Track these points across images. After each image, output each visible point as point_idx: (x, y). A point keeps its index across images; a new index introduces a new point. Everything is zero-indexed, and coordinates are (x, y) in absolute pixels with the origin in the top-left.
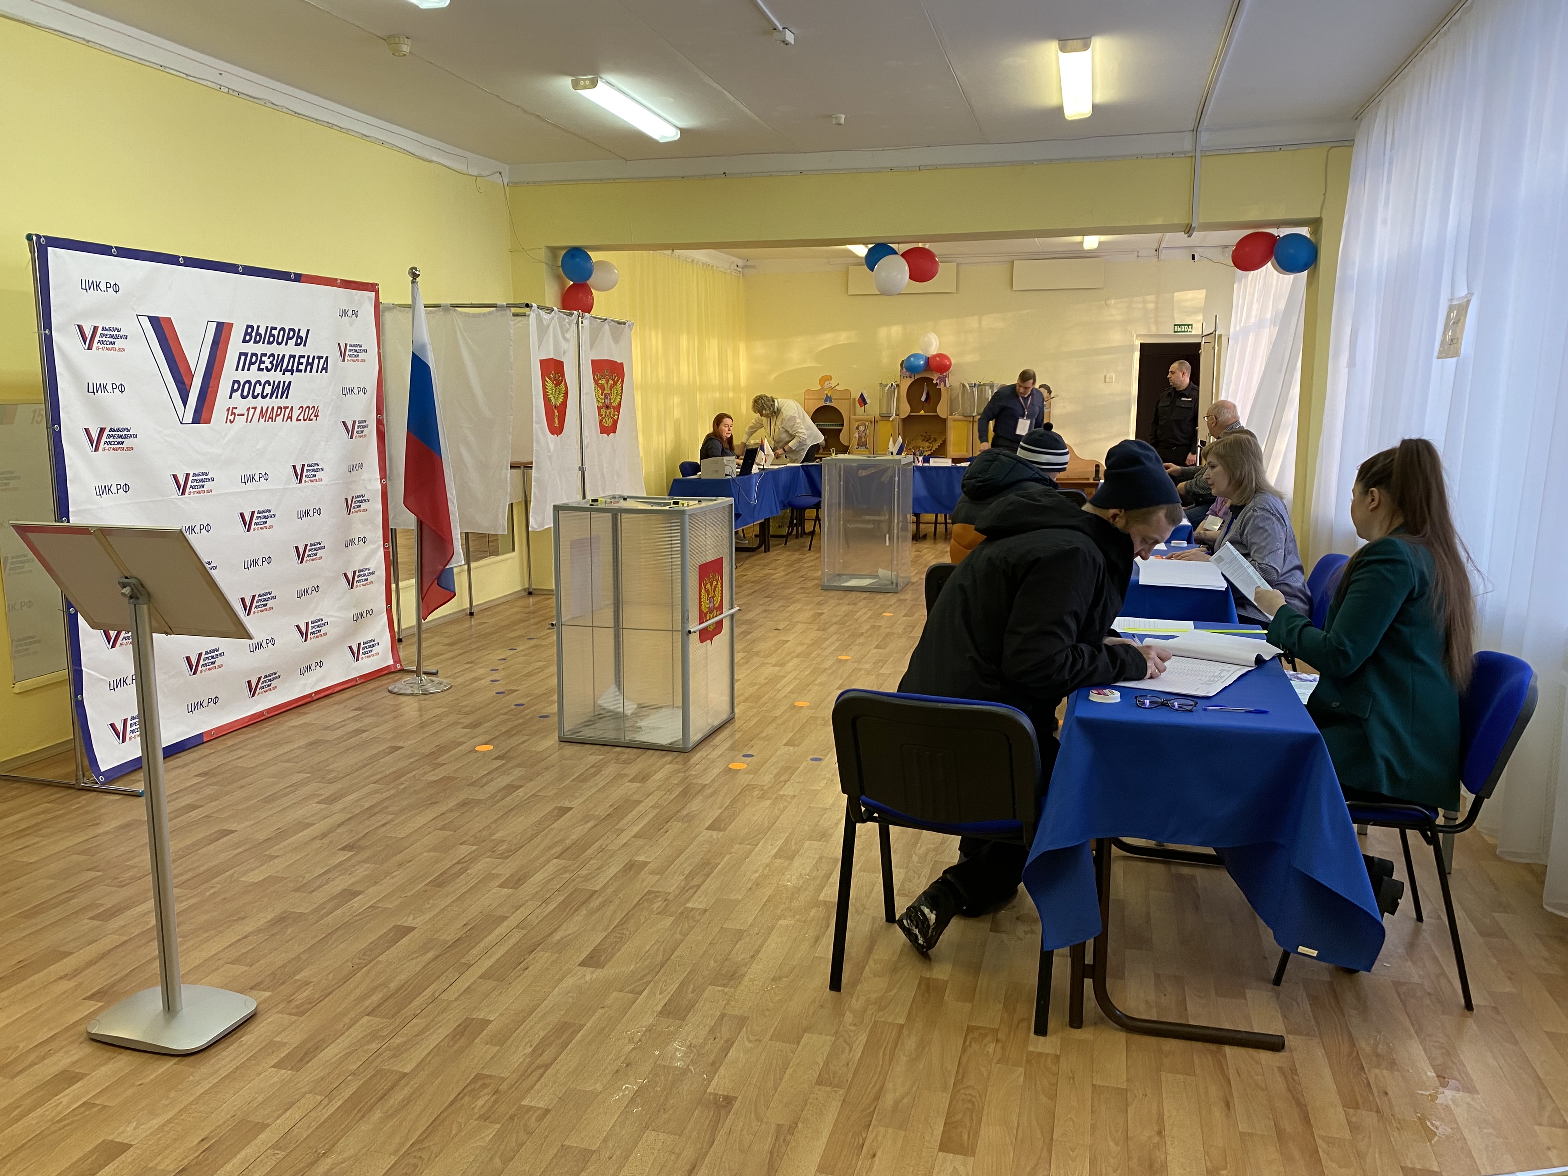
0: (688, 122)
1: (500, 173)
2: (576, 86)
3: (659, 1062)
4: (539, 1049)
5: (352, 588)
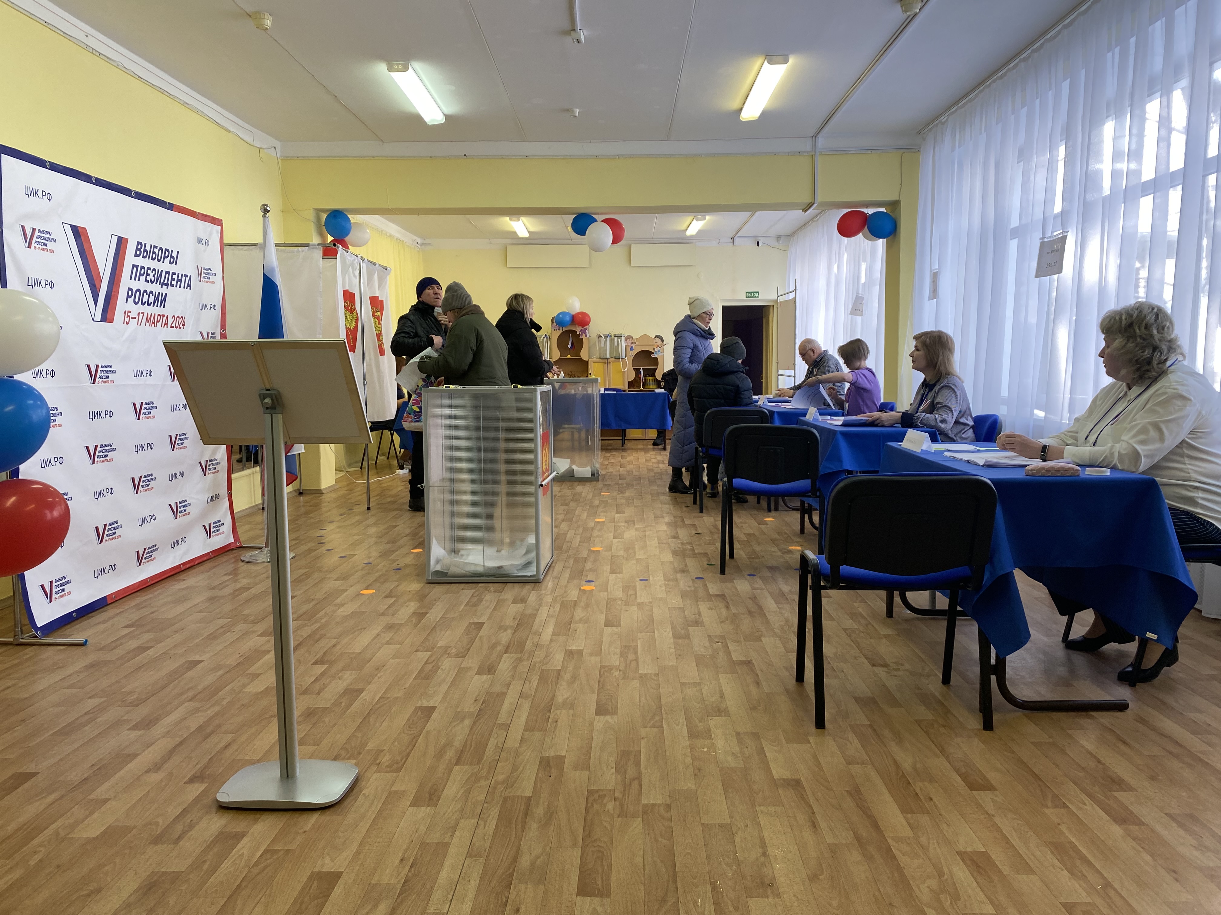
1: (275, 148)
2: (391, 69)
3: (721, 766)
4: (620, 769)
5: (205, 475)
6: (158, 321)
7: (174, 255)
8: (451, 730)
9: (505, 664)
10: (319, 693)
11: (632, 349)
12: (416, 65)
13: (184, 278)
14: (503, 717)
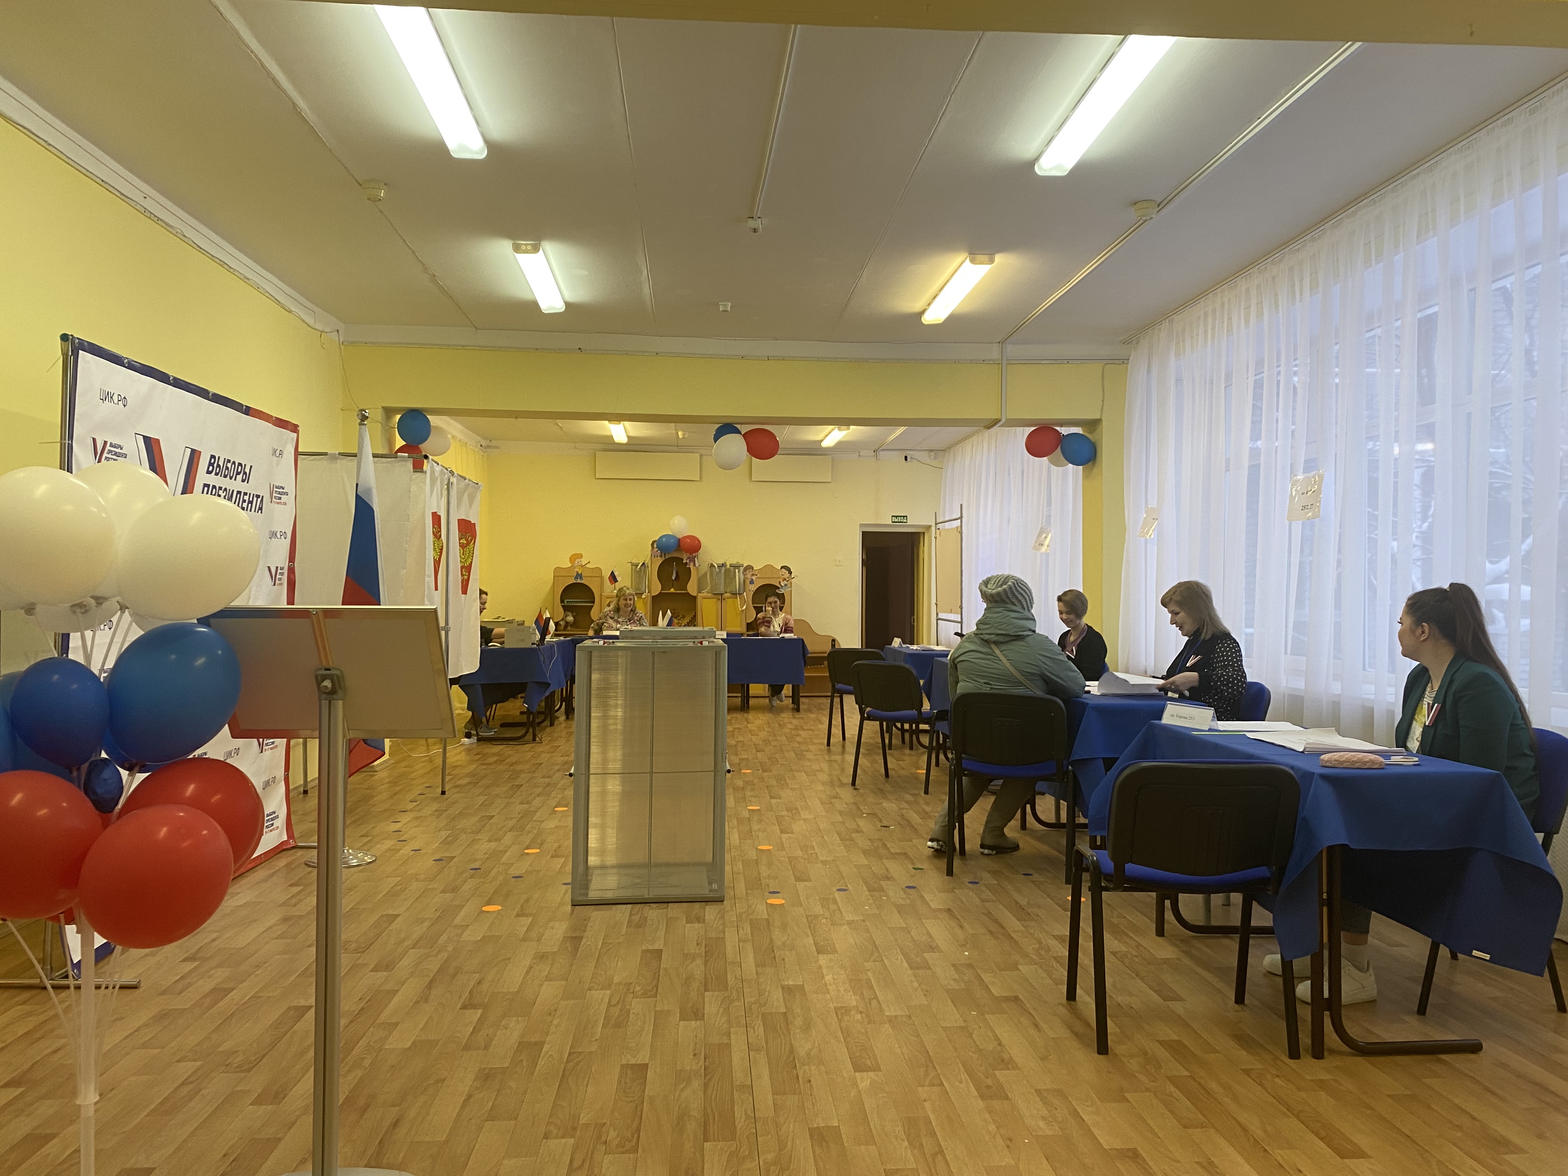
0: (573, 296)
1: (338, 331)
2: (517, 249)
3: (1034, 1134)
4: (914, 1141)
5: (262, 752)
7: (247, 471)
8: (680, 1095)
9: (712, 1004)
11: (752, 582)
12: (549, 247)
13: (255, 499)
14: (739, 1076)
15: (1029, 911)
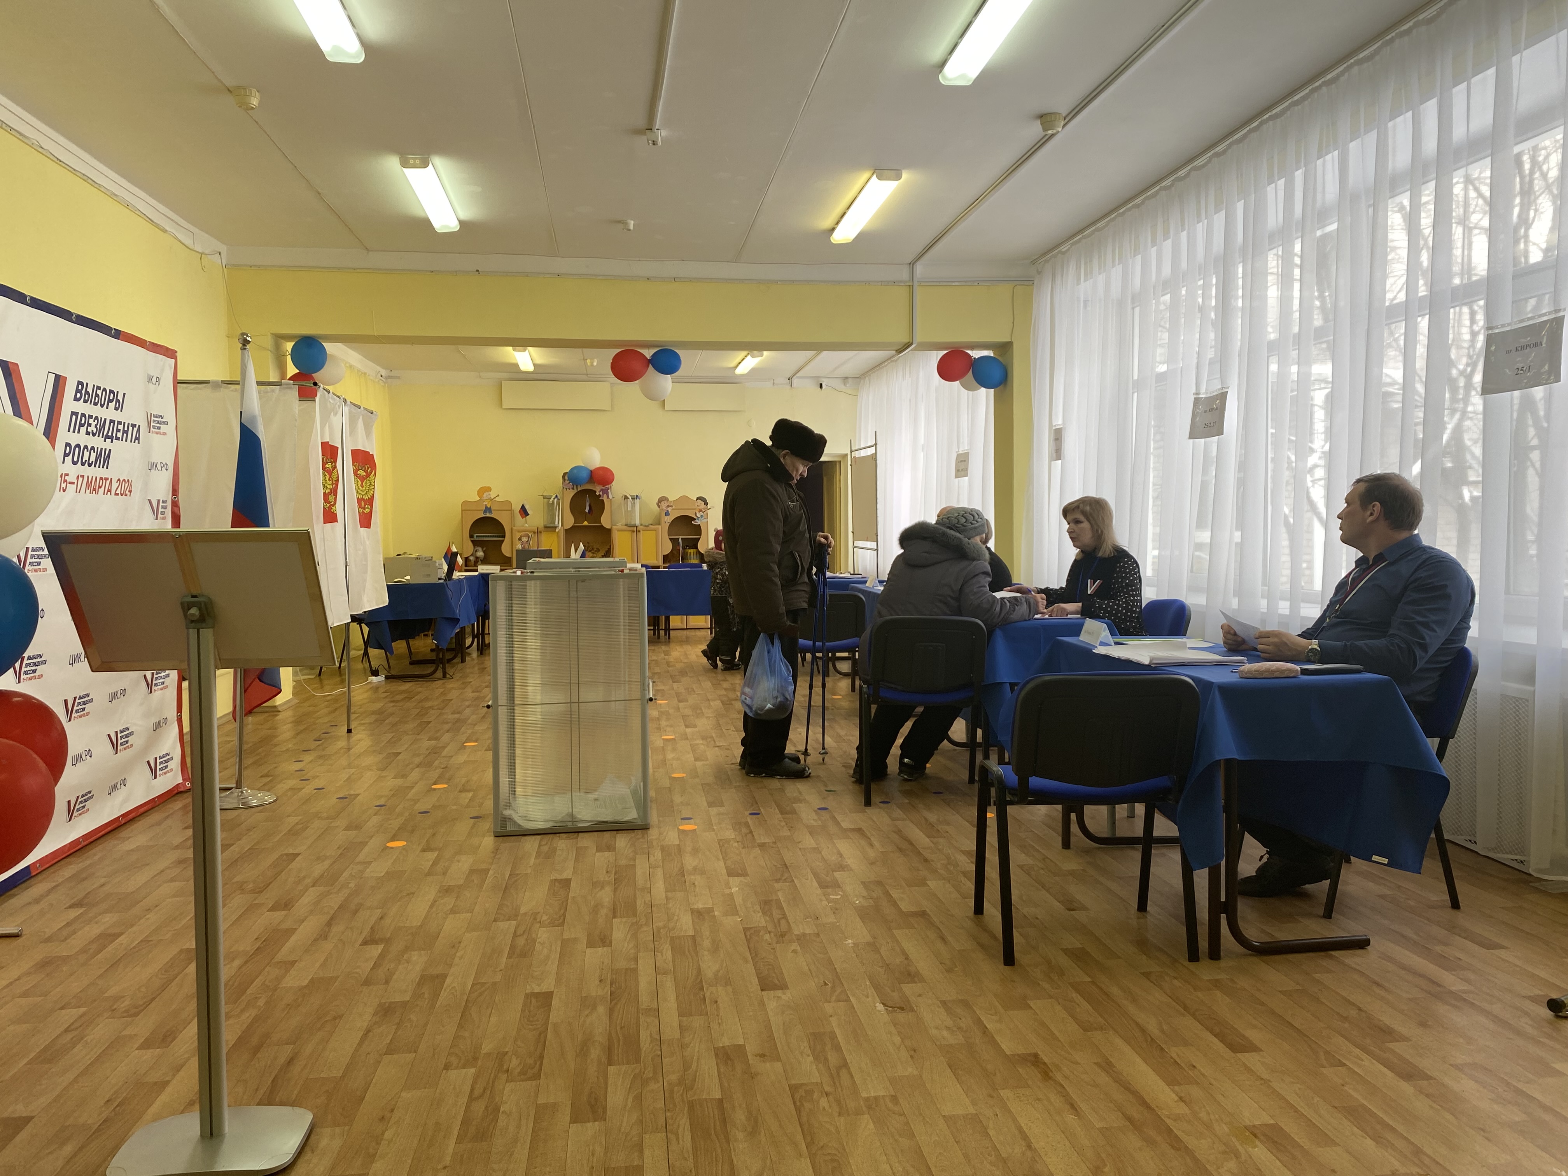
0: (467, 214)
1: (220, 254)
2: (405, 164)
3: (938, 1043)
4: (819, 1057)
5: (151, 692)
6: (100, 487)
7: (120, 398)
8: (584, 1021)
9: (620, 931)
10: (387, 982)
11: (667, 514)
12: (438, 161)
13: (131, 428)
14: (645, 1000)
15: (939, 829)
